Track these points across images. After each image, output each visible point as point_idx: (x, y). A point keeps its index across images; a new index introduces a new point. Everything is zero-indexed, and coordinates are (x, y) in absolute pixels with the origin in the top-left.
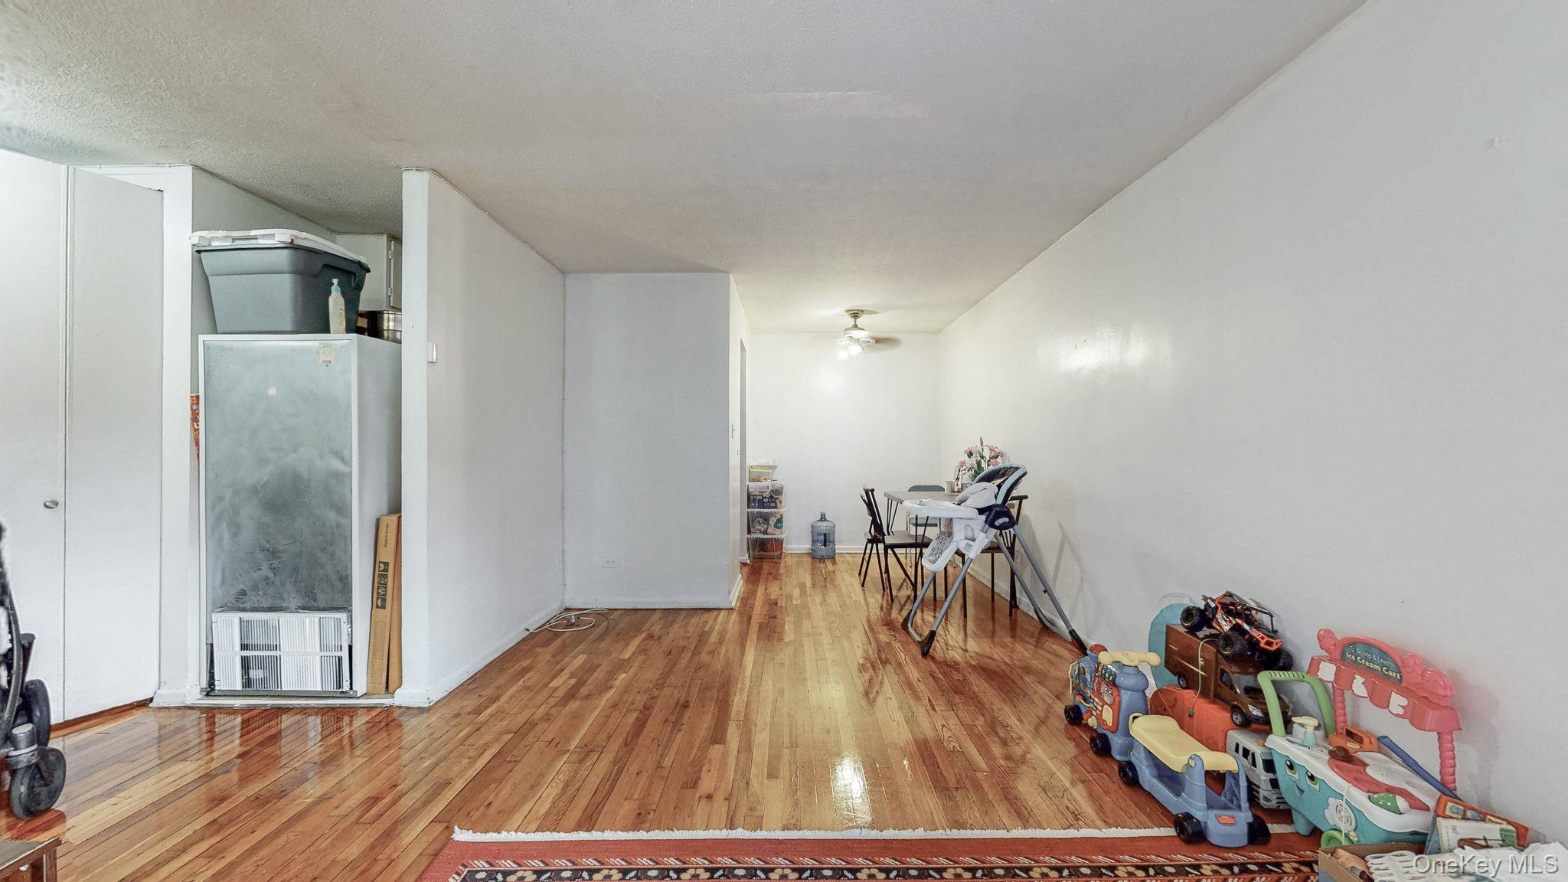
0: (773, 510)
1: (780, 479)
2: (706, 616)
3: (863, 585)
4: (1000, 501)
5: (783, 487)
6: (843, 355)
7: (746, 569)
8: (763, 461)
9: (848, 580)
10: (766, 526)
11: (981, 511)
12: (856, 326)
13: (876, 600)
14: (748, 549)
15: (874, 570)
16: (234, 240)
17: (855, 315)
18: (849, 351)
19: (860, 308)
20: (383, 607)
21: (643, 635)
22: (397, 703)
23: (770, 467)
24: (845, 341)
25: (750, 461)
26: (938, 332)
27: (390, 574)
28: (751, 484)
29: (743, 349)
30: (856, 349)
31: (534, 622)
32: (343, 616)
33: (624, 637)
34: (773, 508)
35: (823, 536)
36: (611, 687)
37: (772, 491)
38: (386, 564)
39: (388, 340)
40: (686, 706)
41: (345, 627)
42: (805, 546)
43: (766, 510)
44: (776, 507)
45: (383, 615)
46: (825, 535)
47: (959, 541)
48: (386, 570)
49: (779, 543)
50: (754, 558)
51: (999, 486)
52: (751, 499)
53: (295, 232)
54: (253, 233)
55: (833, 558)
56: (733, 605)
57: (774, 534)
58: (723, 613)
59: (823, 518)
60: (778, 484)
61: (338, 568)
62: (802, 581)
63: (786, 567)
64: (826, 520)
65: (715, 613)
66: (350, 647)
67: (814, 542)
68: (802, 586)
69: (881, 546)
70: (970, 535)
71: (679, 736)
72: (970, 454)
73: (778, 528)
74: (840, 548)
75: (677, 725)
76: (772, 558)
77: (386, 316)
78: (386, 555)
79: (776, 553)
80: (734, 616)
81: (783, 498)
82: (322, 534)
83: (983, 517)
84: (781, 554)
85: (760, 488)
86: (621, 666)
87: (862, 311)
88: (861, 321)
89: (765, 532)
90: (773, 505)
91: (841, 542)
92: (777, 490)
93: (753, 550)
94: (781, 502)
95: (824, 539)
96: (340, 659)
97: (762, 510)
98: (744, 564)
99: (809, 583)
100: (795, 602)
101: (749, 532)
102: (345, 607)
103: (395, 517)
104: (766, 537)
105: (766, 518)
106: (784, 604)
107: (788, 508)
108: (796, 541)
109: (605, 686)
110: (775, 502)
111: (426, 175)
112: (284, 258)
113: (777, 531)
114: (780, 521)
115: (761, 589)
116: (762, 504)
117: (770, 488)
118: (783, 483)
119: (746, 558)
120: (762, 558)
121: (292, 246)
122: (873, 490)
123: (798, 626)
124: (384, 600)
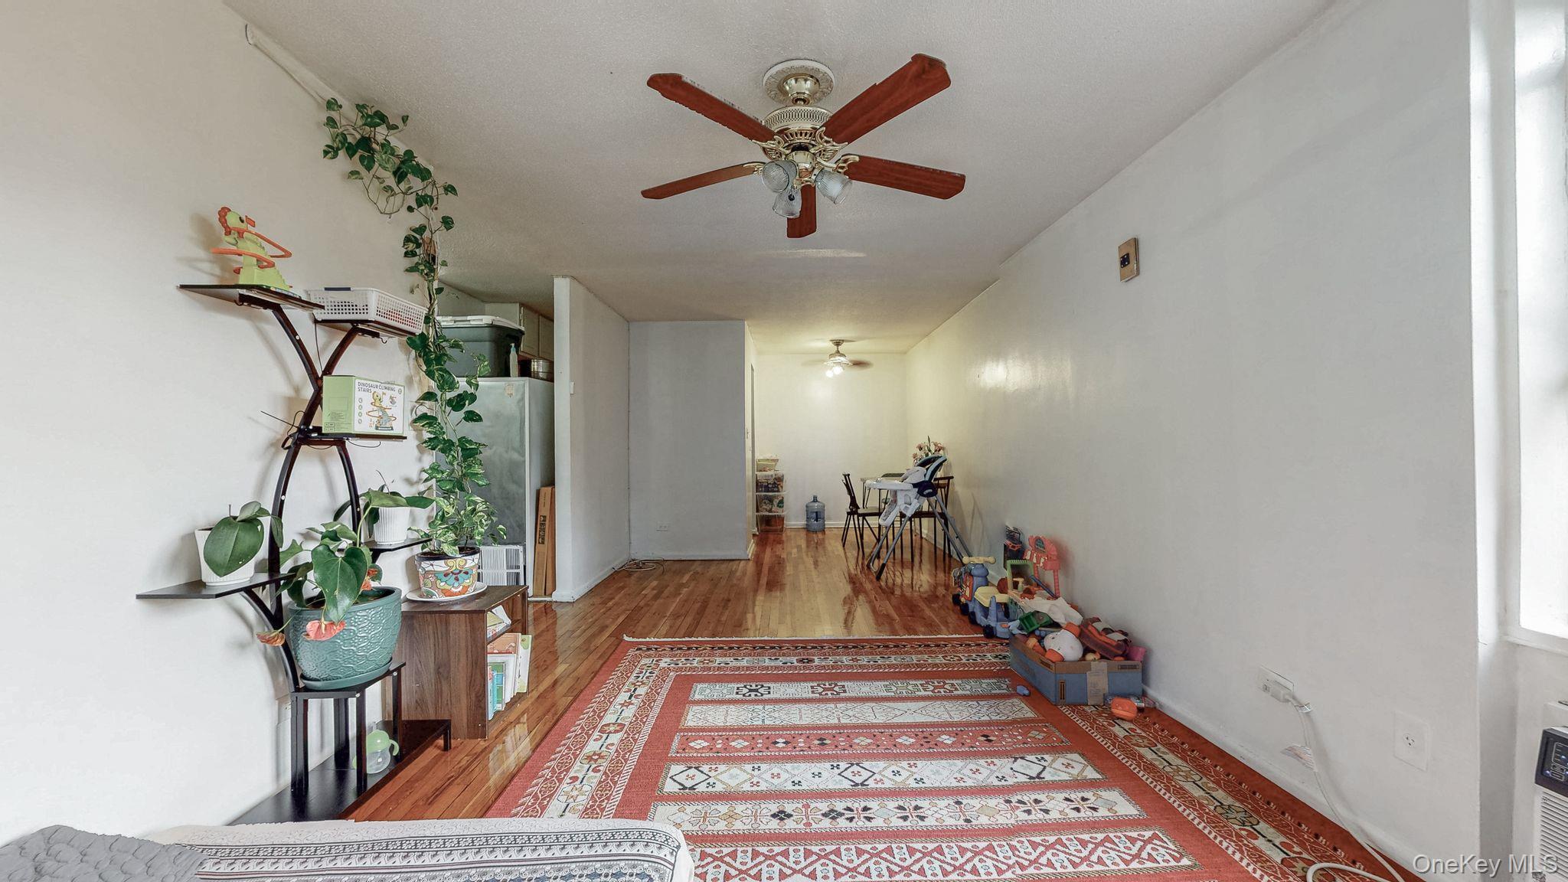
0: (776, 493)
1: (781, 469)
2: (731, 563)
3: (844, 546)
4: (927, 479)
5: (783, 476)
6: (829, 374)
7: (756, 538)
8: (768, 456)
9: (834, 545)
10: (770, 506)
11: (915, 485)
12: (838, 352)
13: (852, 553)
14: (757, 524)
15: (852, 535)
16: (455, 322)
17: (838, 343)
18: (835, 371)
19: (843, 339)
20: (543, 543)
21: (691, 573)
22: (554, 600)
23: (773, 460)
24: (830, 363)
25: (758, 456)
26: (905, 353)
27: (547, 522)
28: (759, 473)
29: (752, 369)
30: (838, 370)
31: (617, 564)
32: (520, 548)
33: (680, 573)
34: (775, 492)
35: (815, 514)
36: (680, 594)
37: (775, 479)
38: (545, 517)
39: (534, 378)
40: (729, 600)
41: (521, 555)
42: (802, 522)
43: (771, 494)
44: (778, 491)
45: (544, 548)
46: (817, 513)
47: (901, 505)
48: (544, 521)
49: (781, 519)
50: (762, 531)
51: (927, 469)
52: (759, 485)
53: (494, 318)
54: (469, 318)
55: (824, 531)
56: (749, 557)
57: (779, 512)
58: (742, 562)
59: (815, 500)
60: (780, 473)
61: (517, 518)
62: (800, 544)
63: (787, 536)
64: (817, 501)
65: (737, 562)
66: (525, 567)
67: (808, 519)
68: (799, 547)
69: (856, 516)
70: (908, 501)
71: (727, 612)
72: (921, 449)
73: (780, 507)
74: (828, 523)
75: (725, 607)
76: (776, 531)
77: (533, 363)
78: (544, 511)
79: (779, 527)
80: (751, 563)
81: (784, 484)
82: (507, 498)
83: (917, 490)
84: (783, 527)
85: (766, 476)
86: (683, 585)
87: (843, 341)
88: (842, 348)
89: (770, 511)
90: (776, 489)
91: (830, 519)
92: (779, 478)
93: (761, 525)
94: (782, 487)
95: (816, 516)
96: (518, 574)
97: (767, 494)
98: (754, 535)
99: (804, 546)
100: (793, 556)
101: (758, 511)
102: (521, 542)
103: (549, 489)
104: (770, 514)
105: (771, 500)
106: (785, 557)
107: (788, 492)
108: (794, 519)
109: (677, 593)
110: (778, 488)
111: (568, 280)
112: (486, 332)
113: (780, 510)
114: (781, 502)
115: (768, 551)
116: (767, 489)
117: (774, 476)
118: (784, 472)
119: (755, 530)
120: (767, 531)
121: (491, 326)
122: (849, 475)
123: (796, 567)
124: (543, 539)
